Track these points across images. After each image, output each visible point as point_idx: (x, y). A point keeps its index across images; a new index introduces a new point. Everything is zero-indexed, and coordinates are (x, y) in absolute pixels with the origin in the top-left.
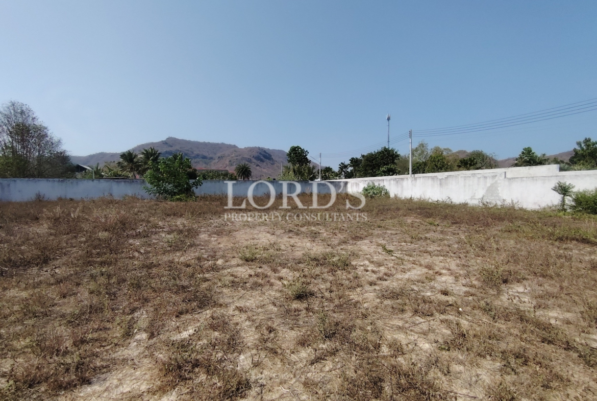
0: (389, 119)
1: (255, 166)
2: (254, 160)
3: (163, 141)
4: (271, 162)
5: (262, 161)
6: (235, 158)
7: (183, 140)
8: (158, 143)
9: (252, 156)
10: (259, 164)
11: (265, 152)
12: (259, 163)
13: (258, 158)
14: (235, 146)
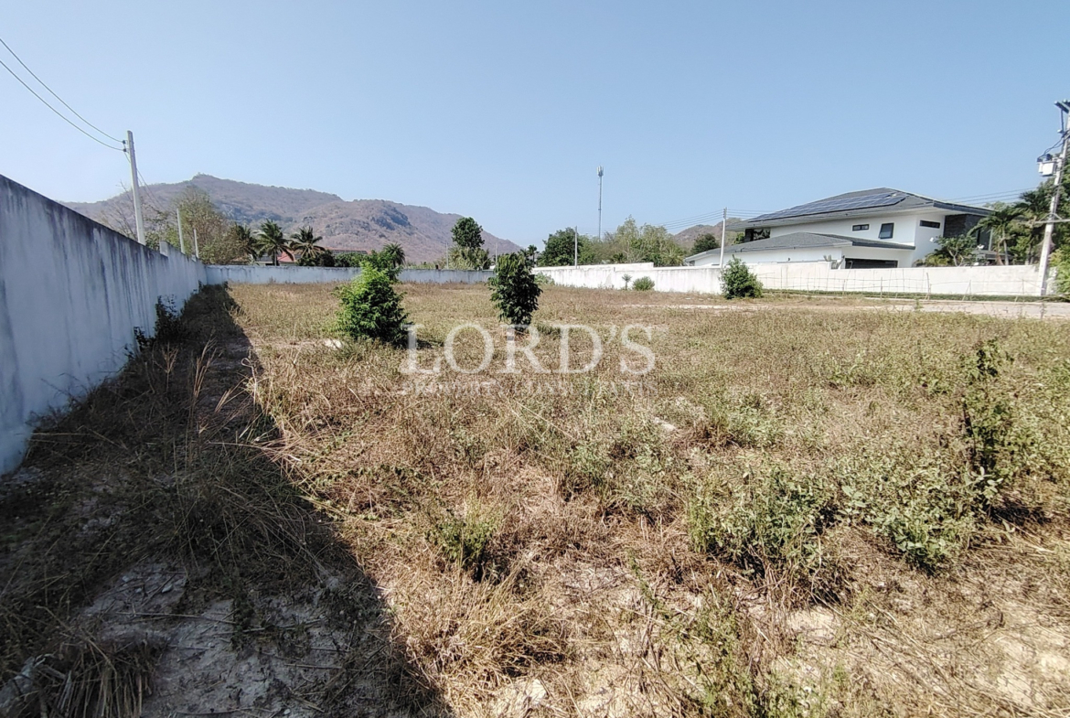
0: (601, 174)
1: (377, 237)
2: (374, 226)
3: (186, 182)
4: (408, 230)
5: (389, 227)
6: (338, 221)
7: (228, 181)
8: (177, 185)
9: (371, 218)
10: (385, 233)
11: (395, 210)
12: (383, 230)
13: (382, 222)
14: (335, 197)
